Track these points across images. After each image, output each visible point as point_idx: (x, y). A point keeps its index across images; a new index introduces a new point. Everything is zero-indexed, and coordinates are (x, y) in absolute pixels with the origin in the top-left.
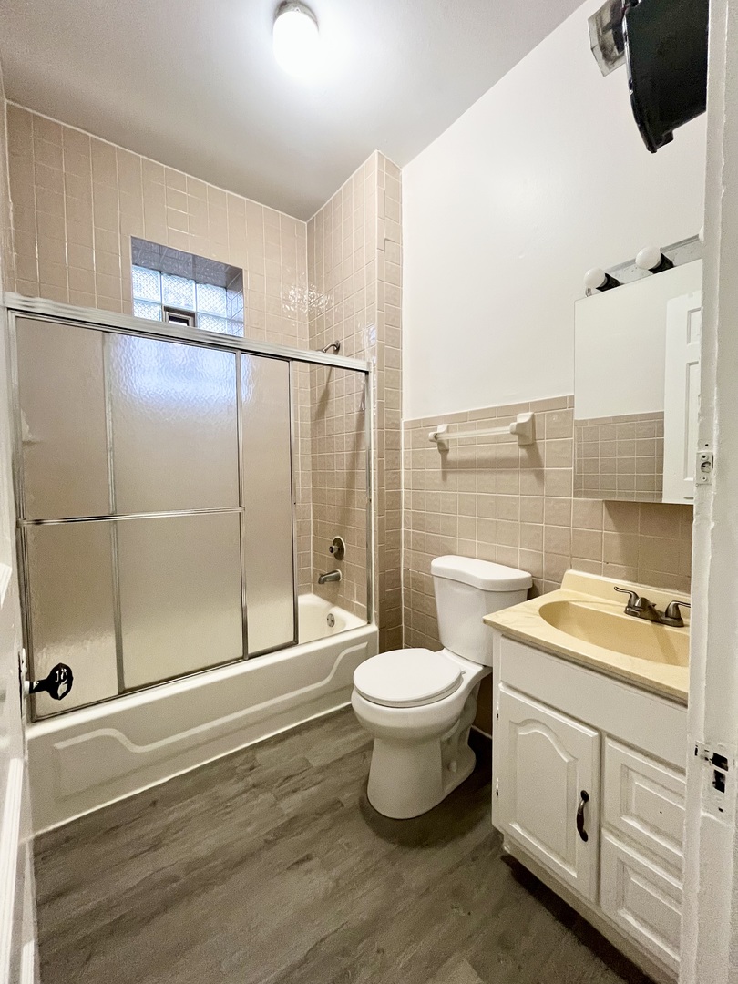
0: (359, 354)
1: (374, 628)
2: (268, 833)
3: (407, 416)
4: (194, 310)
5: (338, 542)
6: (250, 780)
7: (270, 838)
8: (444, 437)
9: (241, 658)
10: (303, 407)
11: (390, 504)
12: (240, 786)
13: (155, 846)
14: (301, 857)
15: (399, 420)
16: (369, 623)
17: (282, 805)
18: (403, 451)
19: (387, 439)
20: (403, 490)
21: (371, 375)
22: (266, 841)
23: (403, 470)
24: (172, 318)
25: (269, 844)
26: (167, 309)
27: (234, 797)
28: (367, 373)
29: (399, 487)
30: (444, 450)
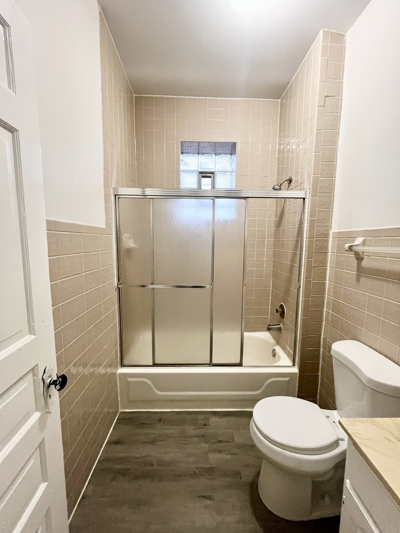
0: (300, 187)
1: (295, 370)
2: (197, 468)
3: (335, 229)
4: (213, 170)
5: (282, 306)
6: (202, 432)
7: (197, 471)
8: (360, 249)
9: (209, 364)
10: (271, 219)
11: (316, 290)
12: (197, 432)
13: (153, 442)
14: (207, 494)
15: (328, 231)
16: (294, 365)
17: (211, 456)
18: (330, 253)
19: (316, 245)
20: (327, 282)
21: (307, 200)
22: (194, 472)
23: (328, 268)
24: (203, 177)
25: (195, 475)
26: (201, 173)
27: (191, 437)
28: (304, 199)
29: (325, 279)
30: (359, 258)
